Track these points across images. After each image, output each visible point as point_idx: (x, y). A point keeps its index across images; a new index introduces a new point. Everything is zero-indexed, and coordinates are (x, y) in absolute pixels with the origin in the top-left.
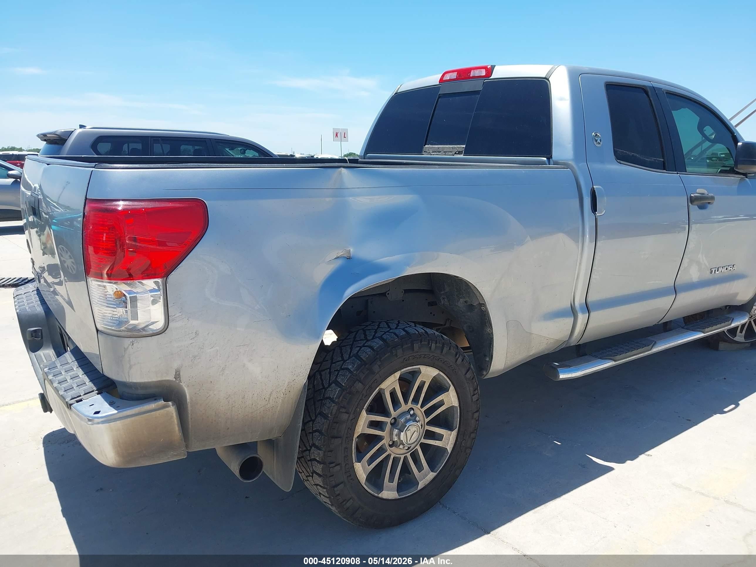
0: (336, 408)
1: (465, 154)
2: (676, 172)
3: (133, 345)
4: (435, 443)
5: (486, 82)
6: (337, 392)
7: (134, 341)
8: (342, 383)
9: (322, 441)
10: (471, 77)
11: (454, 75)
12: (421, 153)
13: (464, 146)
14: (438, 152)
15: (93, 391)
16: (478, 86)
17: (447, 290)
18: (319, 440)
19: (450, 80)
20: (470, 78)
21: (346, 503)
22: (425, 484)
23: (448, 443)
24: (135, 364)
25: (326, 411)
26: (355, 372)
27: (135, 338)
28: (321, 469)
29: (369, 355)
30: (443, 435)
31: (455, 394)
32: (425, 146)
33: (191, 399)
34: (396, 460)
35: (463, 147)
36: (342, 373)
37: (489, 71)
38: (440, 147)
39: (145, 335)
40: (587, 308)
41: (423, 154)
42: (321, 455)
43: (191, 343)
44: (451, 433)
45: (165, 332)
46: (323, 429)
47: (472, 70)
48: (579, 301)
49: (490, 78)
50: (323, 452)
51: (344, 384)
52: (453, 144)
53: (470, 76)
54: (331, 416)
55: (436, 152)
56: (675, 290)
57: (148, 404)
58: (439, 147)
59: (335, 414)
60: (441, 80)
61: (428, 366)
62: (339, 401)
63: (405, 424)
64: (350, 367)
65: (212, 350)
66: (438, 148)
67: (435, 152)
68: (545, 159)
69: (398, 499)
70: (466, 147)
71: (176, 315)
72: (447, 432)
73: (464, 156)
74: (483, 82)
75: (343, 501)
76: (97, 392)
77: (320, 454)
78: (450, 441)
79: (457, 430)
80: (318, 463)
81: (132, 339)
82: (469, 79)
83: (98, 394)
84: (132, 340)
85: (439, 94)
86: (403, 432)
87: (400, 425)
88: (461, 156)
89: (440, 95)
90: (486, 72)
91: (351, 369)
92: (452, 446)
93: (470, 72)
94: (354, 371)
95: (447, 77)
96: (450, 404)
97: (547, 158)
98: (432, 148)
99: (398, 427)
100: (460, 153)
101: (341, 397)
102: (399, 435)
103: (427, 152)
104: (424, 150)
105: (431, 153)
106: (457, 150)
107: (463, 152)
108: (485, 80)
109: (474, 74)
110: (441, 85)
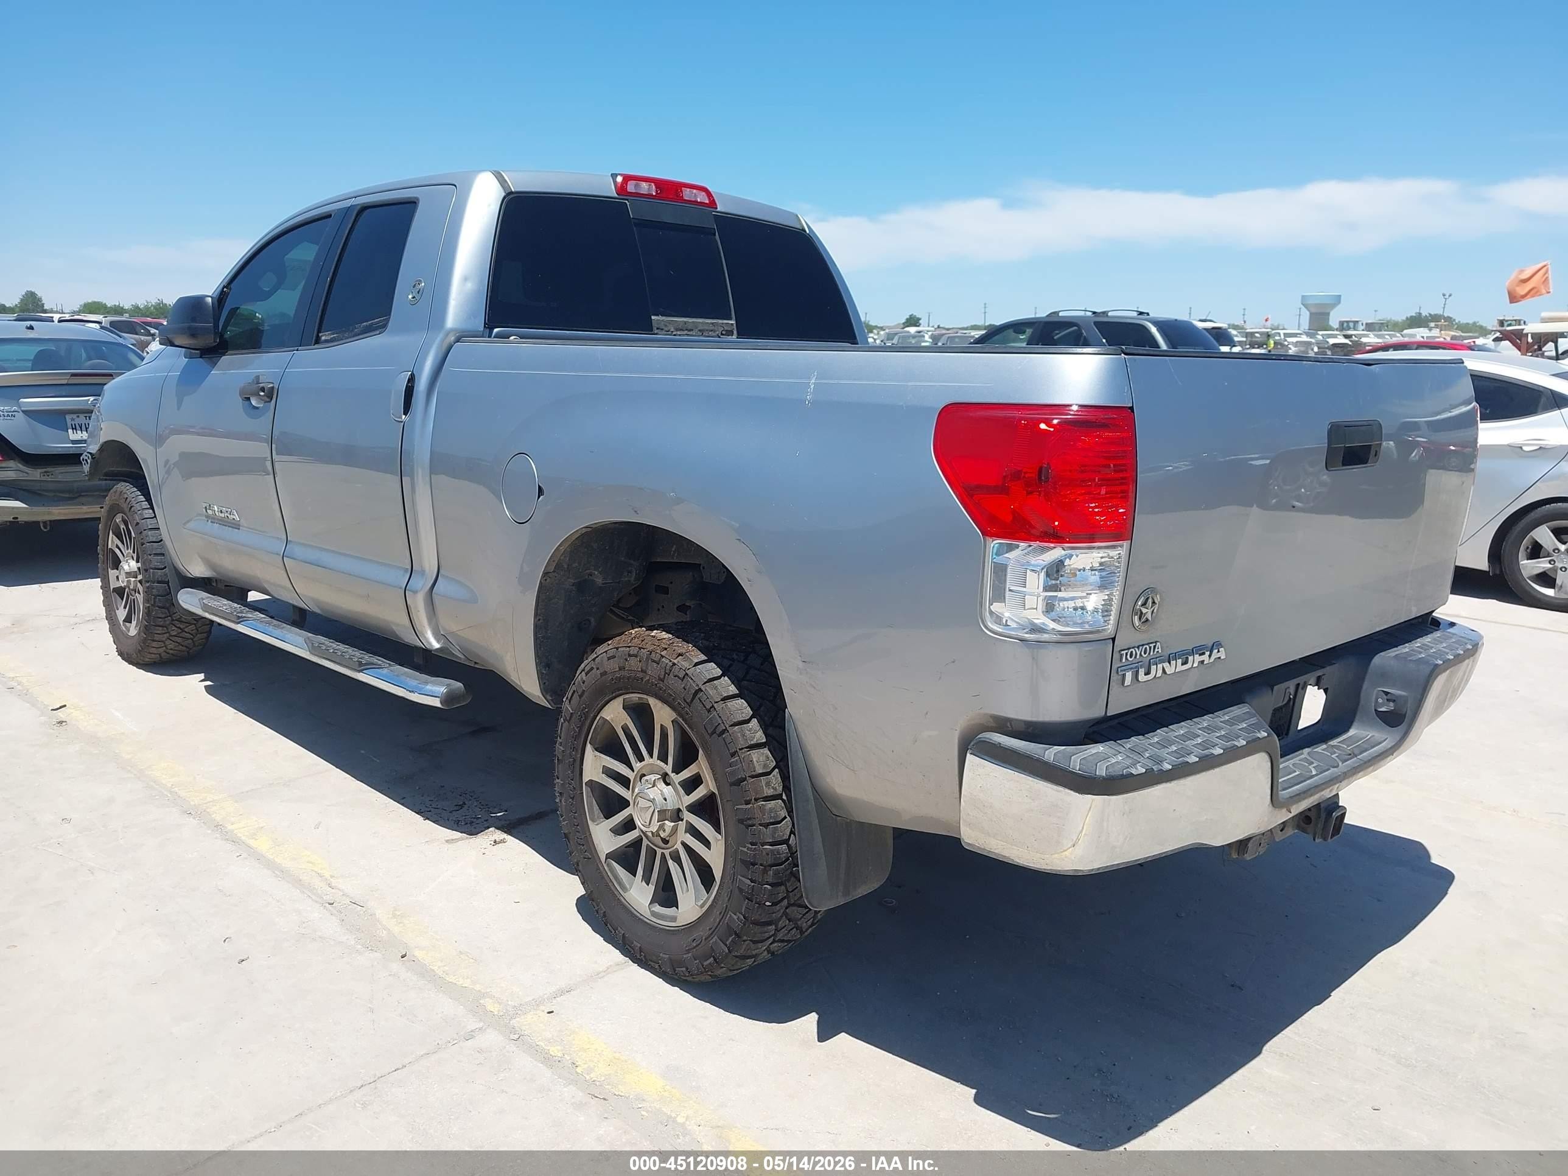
10: (684, 200)
11: (650, 189)
14: (687, 330)
19: (641, 195)
53: (682, 196)
60: (622, 191)
82: (683, 203)
90: (708, 198)
93: (682, 191)
95: (633, 188)
103: (662, 329)
104: (655, 325)
105: (672, 332)
106: (723, 329)
107: (735, 332)
108: (712, 211)
109: (688, 195)
110: (627, 200)
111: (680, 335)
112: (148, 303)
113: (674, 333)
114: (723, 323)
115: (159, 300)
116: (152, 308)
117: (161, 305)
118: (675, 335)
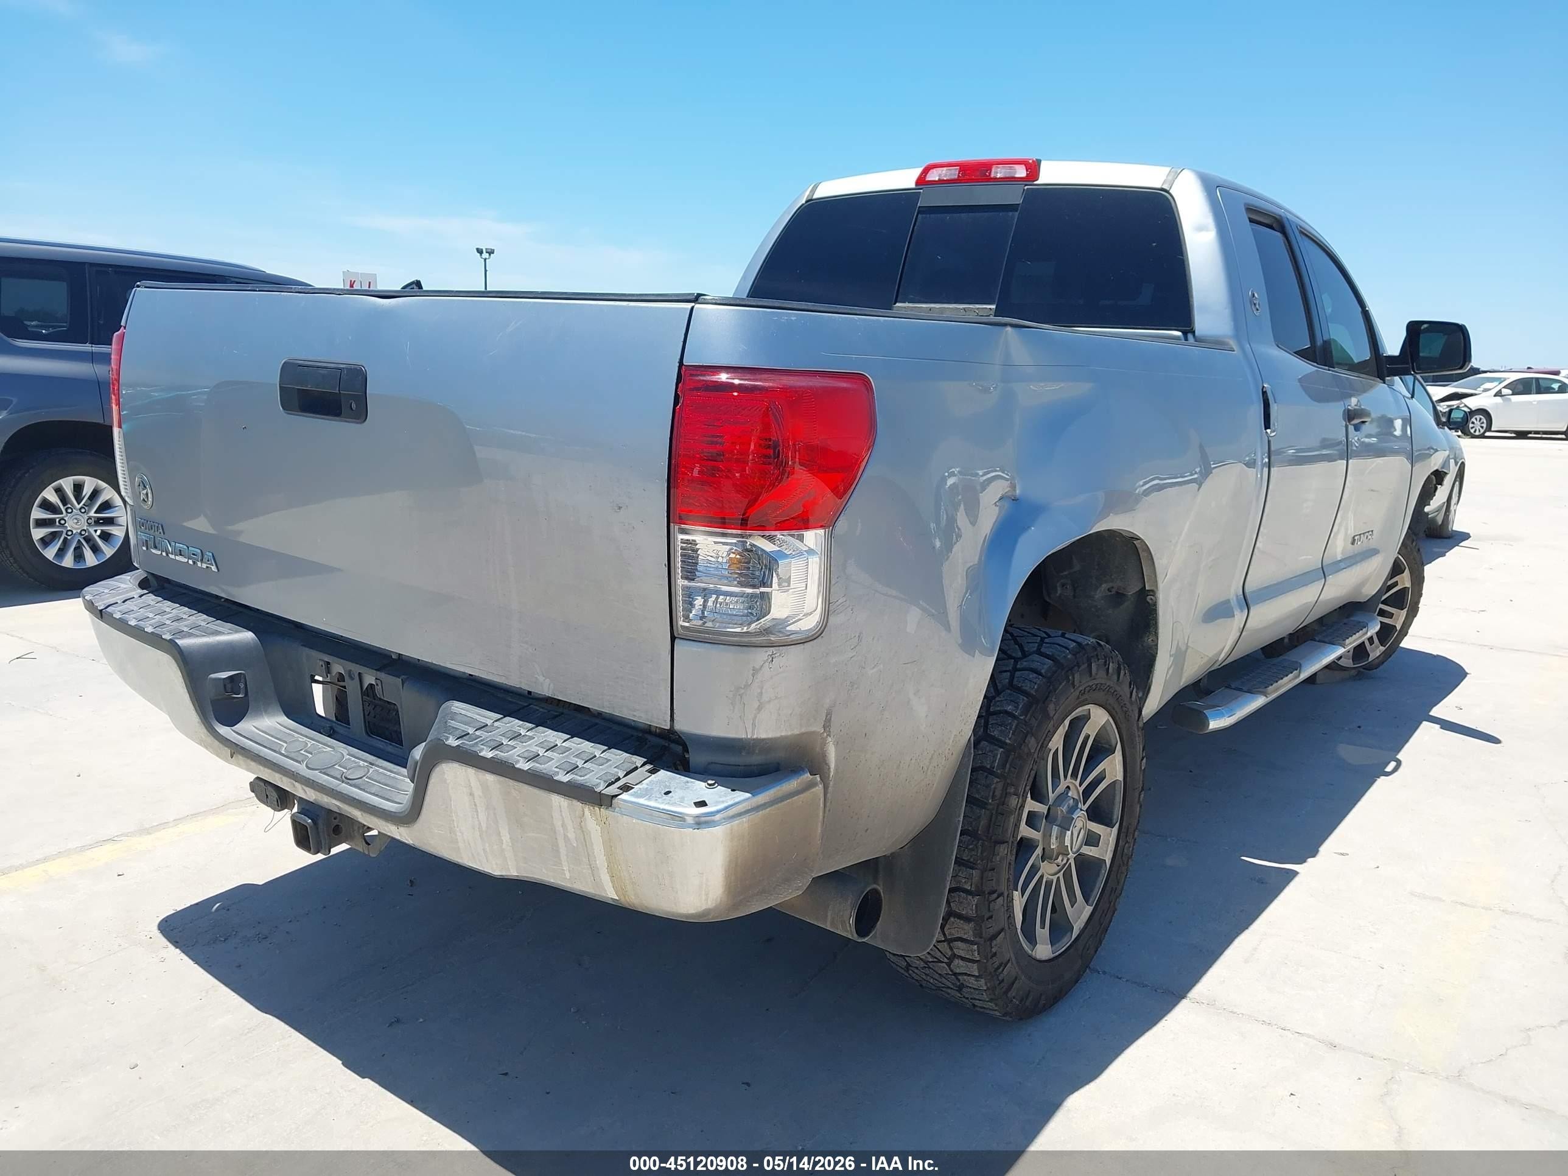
0: (1000, 786)
2: (1327, 368)
3: (773, 661)
4: (1089, 850)
5: (1027, 189)
6: (997, 755)
7: (775, 654)
8: (1003, 739)
9: (980, 851)
10: (992, 178)
11: (952, 173)
13: (993, 307)
15: (636, 768)
16: (1013, 196)
17: (1077, 567)
18: (972, 850)
19: (941, 182)
20: (989, 179)
21: (1003, 970)
22: (1080, 928)
23: (1107, 851)
24: (769, 702)
25: (982, 793)
26: (1022, 718)
27: (777, 648)
28: (974, 906)
29: (1039, 684)
30: (1100, 836)
31: (1121, 758)
32: (895, 304)
33: (836, 769)
34: (1049, 884)
35: (990, 309)
36: (997, 720)
37: (1033, 169)
38: (935, 308)
39: (797, 640)
40: (1246, 602)
42: (976, 878)
43: (852, 658)
44: (1111, 831)
45: (822, 635)
46: (980, 828)
47: (995, 166)
48: (1235, 588)
49: (1035, 183)
50: (978, 871)
51: (1010, 739)
52: (964, 302)
53: (990, 175)
54: (992, 801)
56: (1324, 572)
57: (787, 781)
58: (932, 308)
59: (1001, 798)
60: (921, 181)
61: (1098, 705)
62: (1005, 772)
63: (1068, 816)
64: (1009, 708)
65: (875, 670)
66: (930, 310)
68: (1178, 334)
69: (1054, 958)
70: (996, 307)
71: (839, 601)
72: (1106, 829)
74: (1022, 190)
75: (998, 968)
76: (648, 767)
77: (974, 876)
78: (1110, 845)
79: (1117, 825)
80: (967, 895)
81: (772, 648)
82: (990, 182)
83: (653, 772)
84: (773, 652)
85: (919, 207)
86: (1069, 830)
87: (1059, 818)
89: (921, 209)
90: (1027, 171)
91: (1014, 712)
92: (1111, 856)
93: (991, 170)
94: (1021, 716)
95: (933, 176)
96: (1113, 777)
97: (1182, 332)
98: (914, 308)
99: (1058, 823)
101: (1008, 766)
102: (1061, 837)
108: (1026, 185)
109: (999, 172)
110: (921, 189)
114: (978, 308)
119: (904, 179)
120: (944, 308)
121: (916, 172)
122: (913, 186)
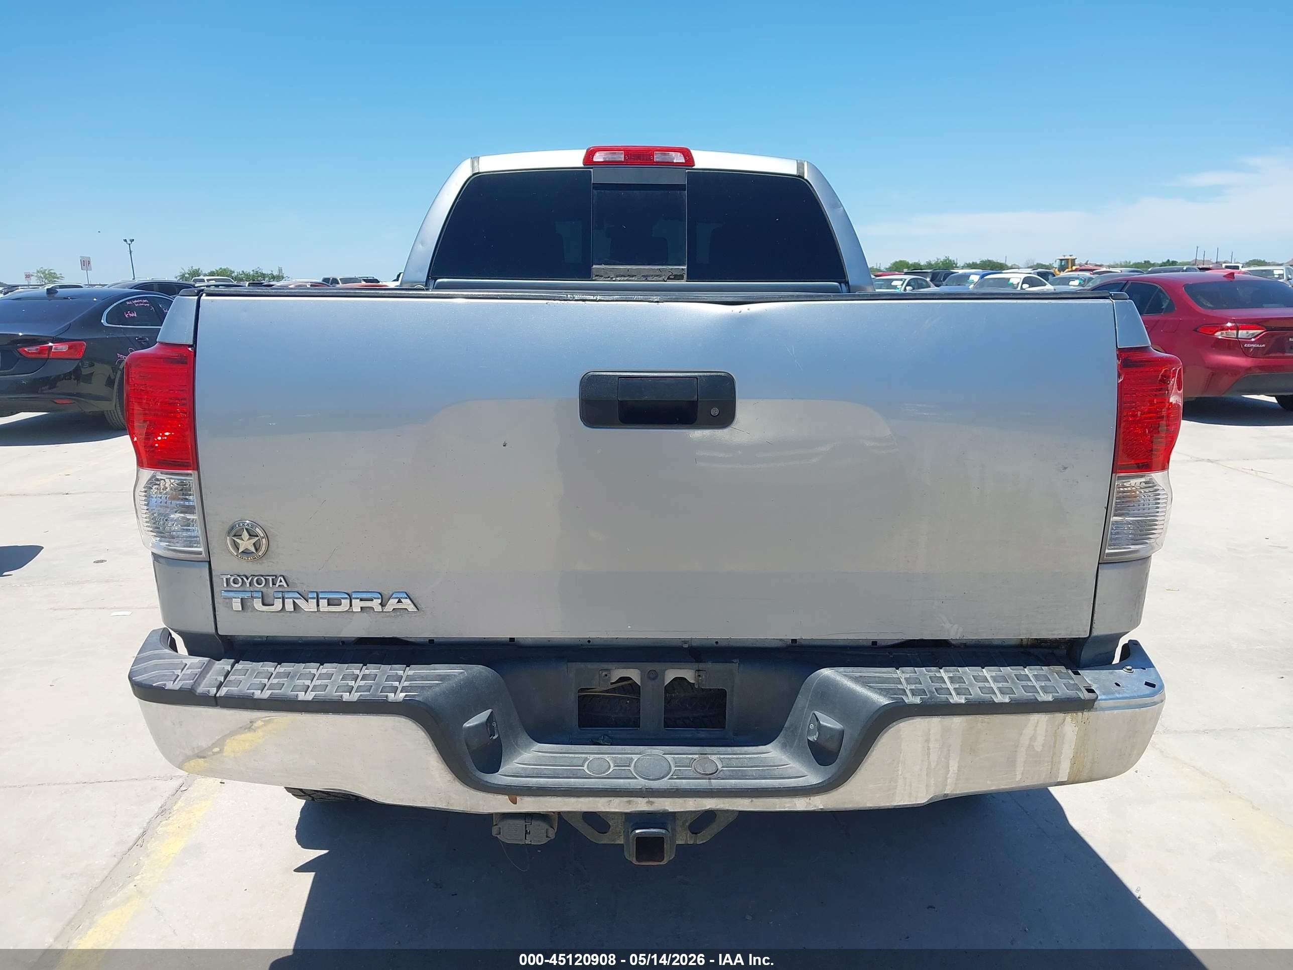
1: (689, 279)
5: (688, 172)
10: (654, 162)
11: (617, 156)
12: (590, 278)
13: (685, 267)
14: (629, 276)
16: (678, 178)
19: (606, 163)
20: (653, 163)
32: (593, 266)
35: (683, 269)
37: (688, 156)
38: (631, 269)
41: (593, 279)
47: (653, 152)
49: (693, 167)
52: (657, 264)
53: (653, 159)
55: (625, 276)
58: (629, 269)
60: (588, 158)
66: (628, 271)
67: (622, 276)
68: (836, 284)
70: (688, 268)
73: (687, 281)
74: (684, 173)
76: (1071, 671)
82: (656, 165)
83: (1077, 674)
85: (593, 184)
88: (683, 283)
89: (596, 185)
90: (683, 157)
93: (652, 155)
95: (599, 157)
97: (839, 283)
98: (612, 270)
100: (679, 277)
103: (602, 276)
104: (594, 272)
105: (612, 278)
106: (671, 274)
107: (685, 276)
108: (687, 169)
109: (657, 157)
110: (592, 168)
111: (620, 281)
112: (938, 259)
113: (614, 279)
114: (672, 269)
115: (946, 257)
116: (941, 263)
117: (947, 261)
118: (614, 281)
119: (573, 159)
120: (641, 269)
121: (582, 153)
122: (582, 165)
